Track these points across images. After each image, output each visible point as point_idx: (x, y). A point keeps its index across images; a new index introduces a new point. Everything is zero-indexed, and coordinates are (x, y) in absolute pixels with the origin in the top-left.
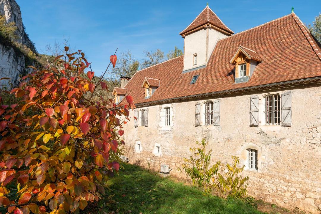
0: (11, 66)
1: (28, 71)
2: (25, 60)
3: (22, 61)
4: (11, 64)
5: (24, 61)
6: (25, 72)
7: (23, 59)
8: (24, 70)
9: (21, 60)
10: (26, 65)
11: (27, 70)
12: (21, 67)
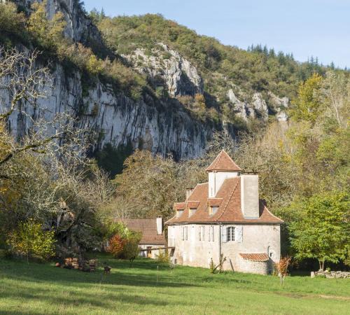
0: (58, 103)
1: (88, 102)
2: (81, 80)
3: (75, 84)
4: (58, 98)
5: (80, 82)
6: (83, 105)
7: (77, 79)
8: (81, 101)
9: (74, 82)
10: (84, 91)
11: (85, 101)
12: (75, 96)
